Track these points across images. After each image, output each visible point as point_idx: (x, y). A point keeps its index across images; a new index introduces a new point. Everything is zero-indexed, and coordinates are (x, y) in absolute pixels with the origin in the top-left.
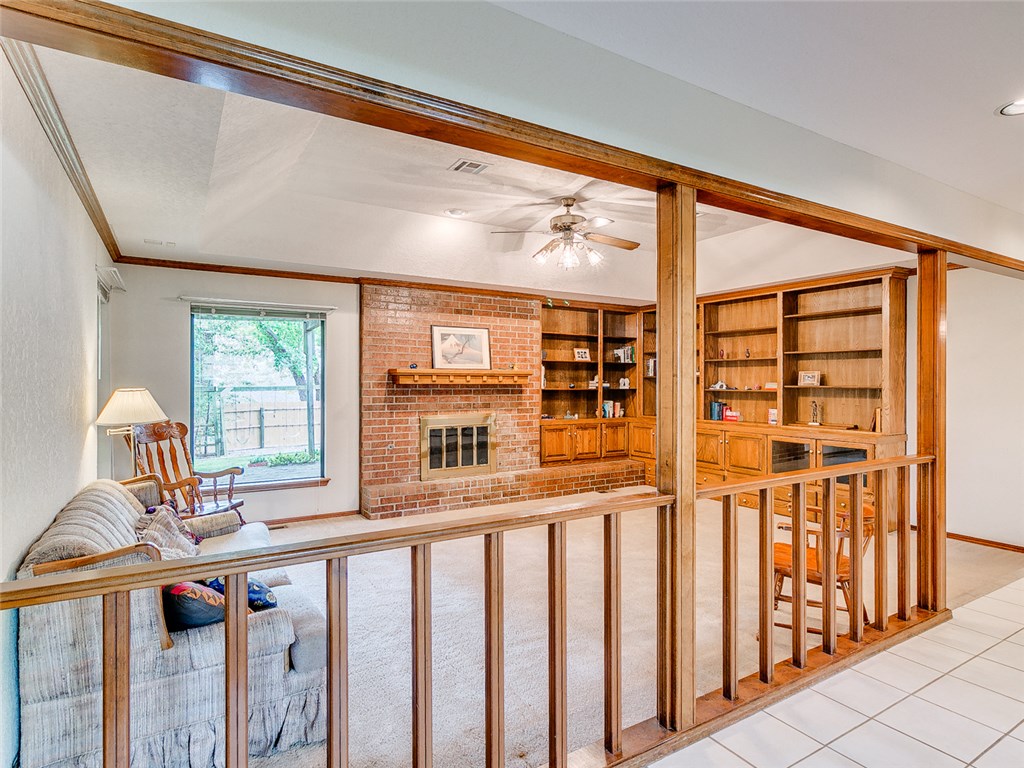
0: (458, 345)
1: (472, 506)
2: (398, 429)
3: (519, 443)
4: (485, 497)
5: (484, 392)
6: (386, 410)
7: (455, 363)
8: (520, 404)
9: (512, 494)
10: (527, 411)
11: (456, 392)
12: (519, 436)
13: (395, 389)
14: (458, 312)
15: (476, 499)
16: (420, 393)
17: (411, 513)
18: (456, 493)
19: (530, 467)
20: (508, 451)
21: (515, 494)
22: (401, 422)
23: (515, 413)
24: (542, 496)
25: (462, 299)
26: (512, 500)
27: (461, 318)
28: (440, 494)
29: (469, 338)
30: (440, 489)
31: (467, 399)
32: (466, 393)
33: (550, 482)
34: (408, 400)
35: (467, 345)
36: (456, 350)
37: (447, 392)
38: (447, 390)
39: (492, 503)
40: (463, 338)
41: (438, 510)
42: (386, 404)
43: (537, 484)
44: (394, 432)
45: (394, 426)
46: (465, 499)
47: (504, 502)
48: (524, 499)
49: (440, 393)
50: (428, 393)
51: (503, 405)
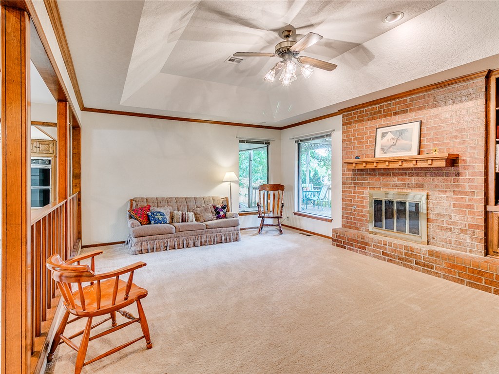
0: (393, 139)
1: (389, 261)
2: (358, 197)
3: (455, 223)
4: (400, 259)
5: (418, 175)
6: (352, 185)
7: (391, 152)
8: (457, 186)
9: (424, 265)
10: (466, 193)
11: (394, 175)
12: (456, 217)
13: (357, 172)
14: (396, 114)
15: (392, 257)
16: (370, 175)
17: (351, 249)
18: (377, 247)
19: (471, 251)
20: (441, 228)
21: (428, 266)
22: (359, 193)
23: (451, 194)
24: (462, 282)
25: (399, 103)
26: (424, 271)
27: (398, 118)
28: (367, 244)
29: (401, 132)
30: (366, 240)
31: (403, 180)
32: (402, 175)
33: (473, 271)
34: (364, 179)
35: (400, 138)
36: (391, 143)
37: (388, 175)
38: (387, 172)
39: (405, 266)
40: (398, 133)
41: (365, 254)
42: (352, 181)
43: (454, 266)
44: (356, 199)
45: (356, 195)
46: (383, 253)
47: (417, 269)
48: (437, 275)
49: (383, 175)
50: (375, 175)
51: (436, 186)
